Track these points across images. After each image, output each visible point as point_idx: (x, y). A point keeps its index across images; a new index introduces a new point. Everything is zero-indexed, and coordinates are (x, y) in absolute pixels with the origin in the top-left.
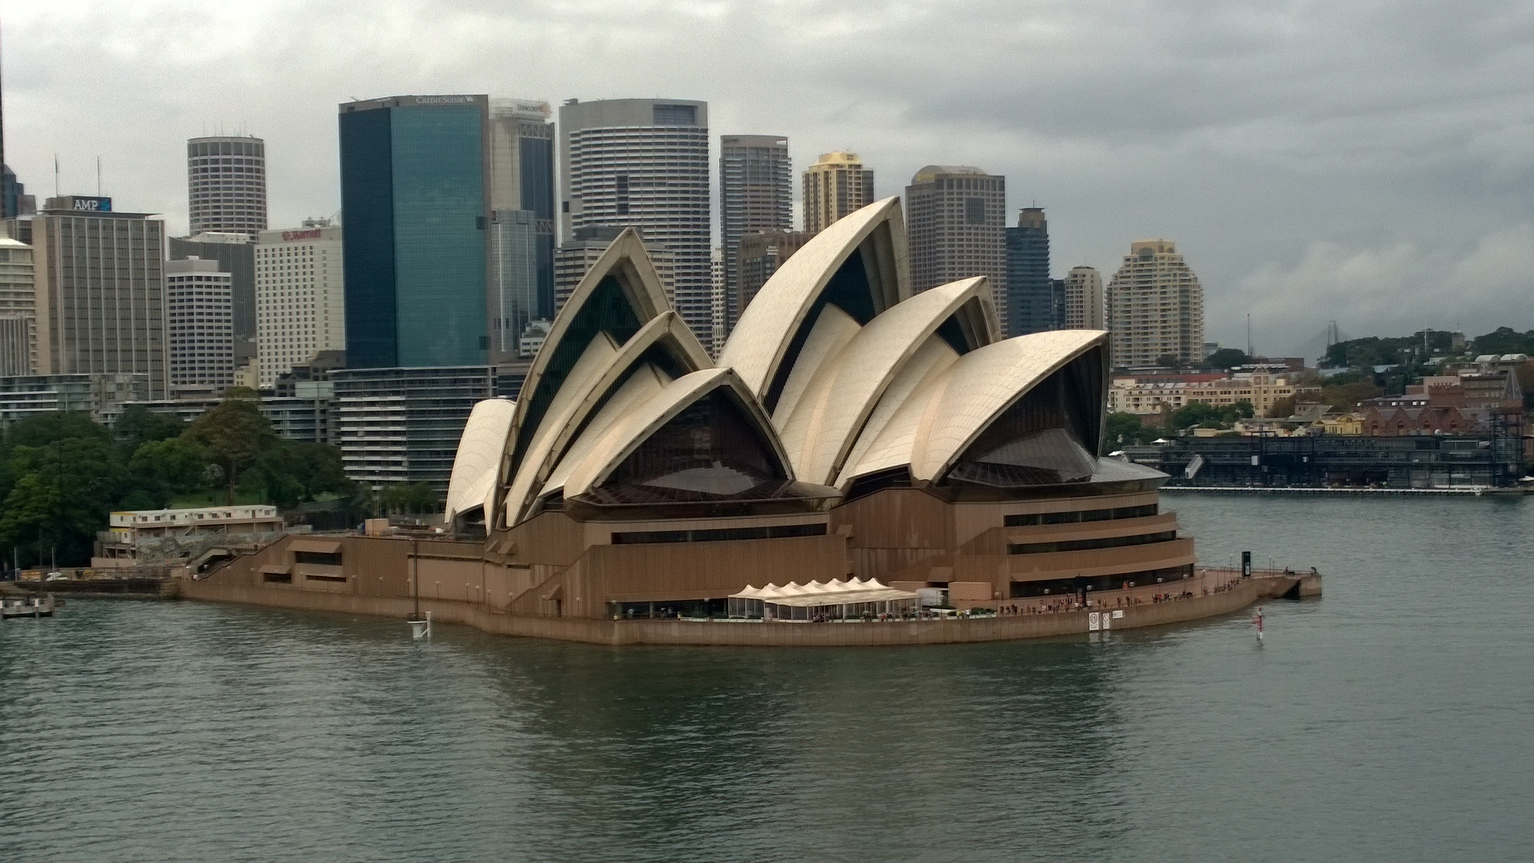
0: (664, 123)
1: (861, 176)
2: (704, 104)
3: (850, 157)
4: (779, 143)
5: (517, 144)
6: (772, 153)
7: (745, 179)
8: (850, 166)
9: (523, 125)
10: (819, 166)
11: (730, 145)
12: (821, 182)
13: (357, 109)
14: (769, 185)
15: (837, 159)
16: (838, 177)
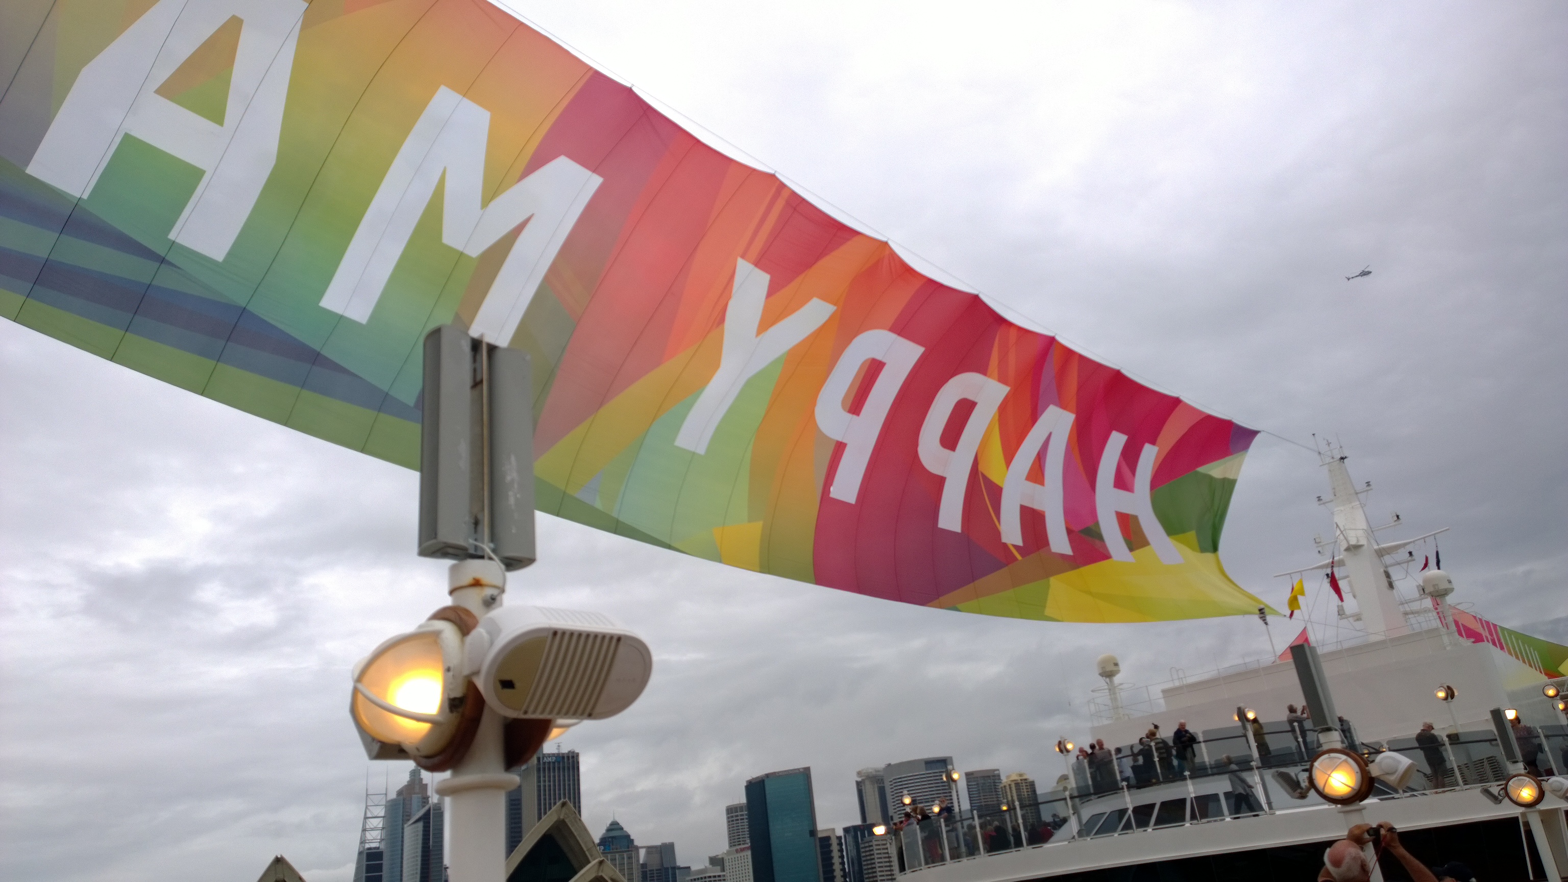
0: (931, 769)
1: (1028, 784)
2: (951, 758)
3: (1021, 775)
4: (996, 772)
5: (876, 790)
6: (991, 778)
7: (980, 793)
8: (1021, 780)
9: (879, 780)
10: (1006, 782)
11: (970, 777)
12: (1008, 790)
13: (753, 782)
14: (993, 795)
15: (1014, 777)
16: (1016, 786)
